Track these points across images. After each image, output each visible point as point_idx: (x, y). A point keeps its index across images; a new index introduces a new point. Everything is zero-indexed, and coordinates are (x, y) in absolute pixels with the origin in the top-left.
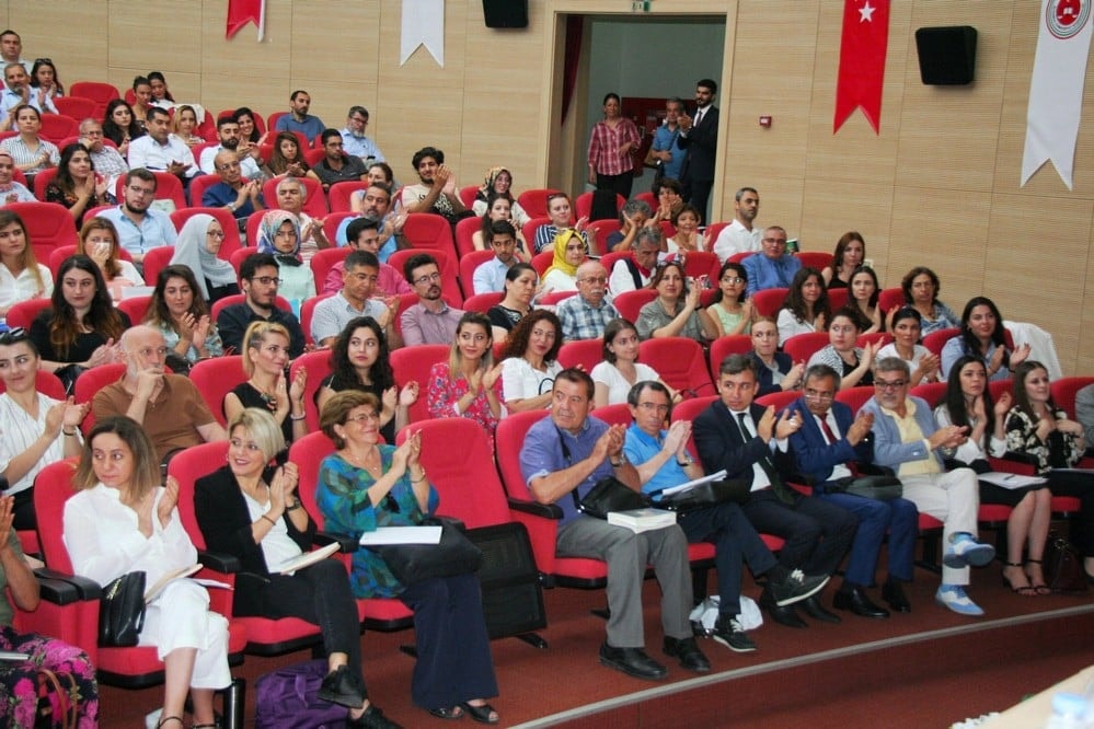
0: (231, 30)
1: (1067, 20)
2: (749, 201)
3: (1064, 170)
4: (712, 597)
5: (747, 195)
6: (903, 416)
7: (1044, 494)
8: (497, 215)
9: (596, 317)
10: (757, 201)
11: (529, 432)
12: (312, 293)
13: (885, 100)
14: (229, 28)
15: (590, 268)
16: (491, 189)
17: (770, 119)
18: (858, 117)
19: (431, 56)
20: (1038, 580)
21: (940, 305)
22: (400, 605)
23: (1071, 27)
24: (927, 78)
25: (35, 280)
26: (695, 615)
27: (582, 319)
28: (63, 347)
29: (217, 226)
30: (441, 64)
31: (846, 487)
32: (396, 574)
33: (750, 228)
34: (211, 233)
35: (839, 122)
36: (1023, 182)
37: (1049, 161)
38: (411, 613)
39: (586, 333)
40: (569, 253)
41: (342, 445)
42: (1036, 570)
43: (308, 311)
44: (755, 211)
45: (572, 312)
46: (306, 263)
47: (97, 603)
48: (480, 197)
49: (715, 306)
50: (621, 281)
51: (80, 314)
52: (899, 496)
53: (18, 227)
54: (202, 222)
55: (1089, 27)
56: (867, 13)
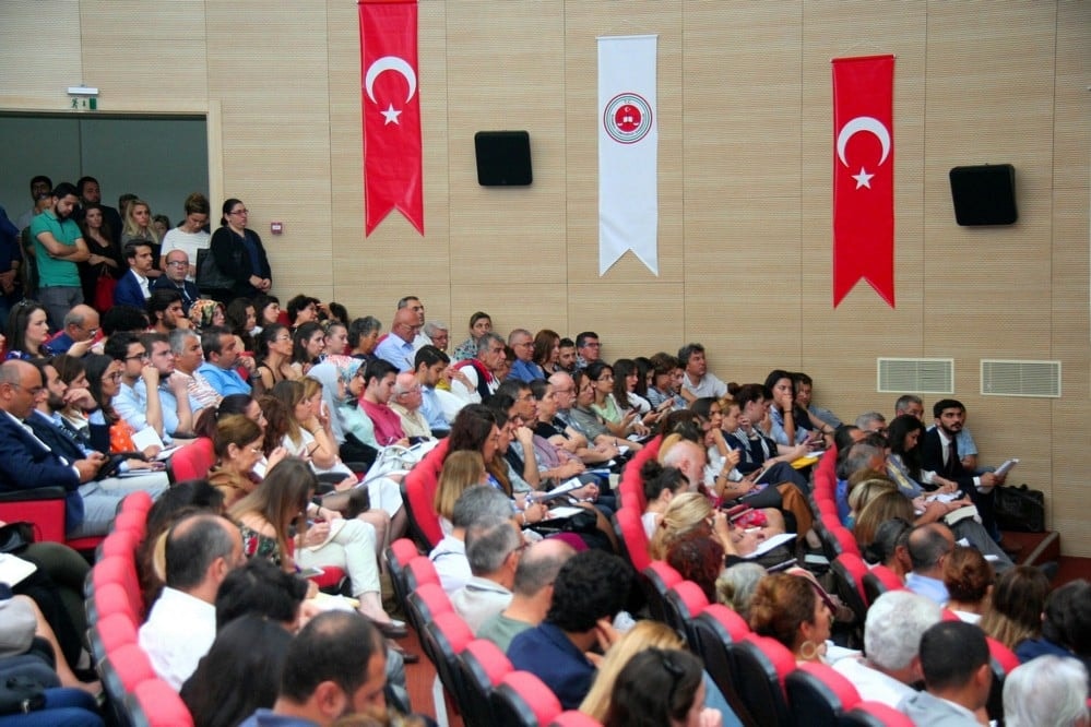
1: (628, 127)
3: (648, 257)
13: (428, 203)
17: (280, 226)
23: (634, 134)
24: (484, 182)
35: (370, 229)
36: (602, 271)
37: (629, 251)
55: (653, 133)
56: (392, 115)
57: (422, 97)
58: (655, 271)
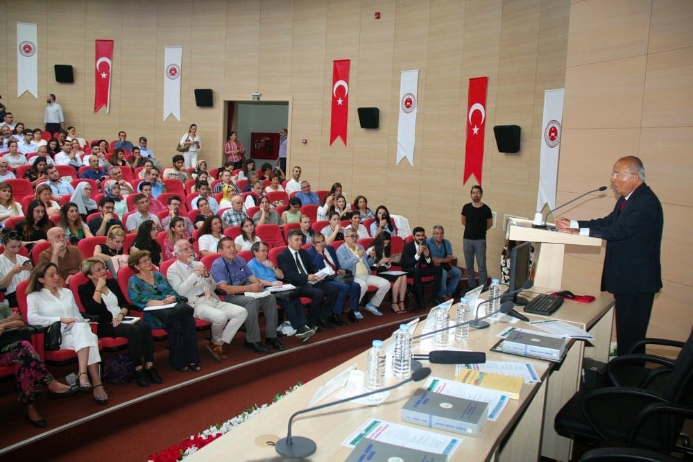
0: (96, 109)
1: (408, 107)
2: (297, 171)
3: (410, 159)
4: (286, 322)
5: (297, 169)
6: (354, 250)
7: (405, 277)
8: (201, 179)
9: (239, 217)
10: (300, 172)
11: (213, 264)
12: (127, 211)
13: (348, 134)
14: (96, 108)
15: (237, 198)
16: (199, 169)
17: (306, 140)
18: (339, 140)
19: (175, 118)
20: (403, 308)
21: (369, 209)
22: (163, 331)
23: (410, 109)
24: (362, 127)
25: (14, 209)
26: (278, 329)
27: (233, 218)
28: (28, 236)
29: (89, 186)
30: (179, 120)
31: (334, 278)
32: (161, 320)
33: (298, 182)
34: (86, 189)
35: (331, 143)
36: (397, 164)
37: (405, 156)
38: (166, 333)
39: (235, 224)
40: (229, 194)
41: (138, 272)
42: (402, 305)
43: (125, 218)
44: (299, 176)
45: (229, 216)
46: (125, 199)
47: (43, 334)
48: (194, 172)
49: (286, 212)
50: (250, 203)
51: (36, 222)
52: (353, 281)
53: (9, 189)
54: (83, 184)
55: (416, 109)
56: (340, 102)
57: (349, 95)
58: (412, 164)
